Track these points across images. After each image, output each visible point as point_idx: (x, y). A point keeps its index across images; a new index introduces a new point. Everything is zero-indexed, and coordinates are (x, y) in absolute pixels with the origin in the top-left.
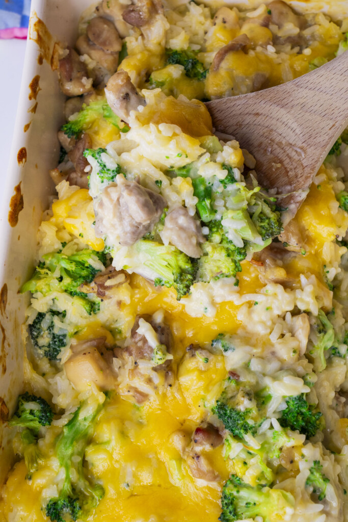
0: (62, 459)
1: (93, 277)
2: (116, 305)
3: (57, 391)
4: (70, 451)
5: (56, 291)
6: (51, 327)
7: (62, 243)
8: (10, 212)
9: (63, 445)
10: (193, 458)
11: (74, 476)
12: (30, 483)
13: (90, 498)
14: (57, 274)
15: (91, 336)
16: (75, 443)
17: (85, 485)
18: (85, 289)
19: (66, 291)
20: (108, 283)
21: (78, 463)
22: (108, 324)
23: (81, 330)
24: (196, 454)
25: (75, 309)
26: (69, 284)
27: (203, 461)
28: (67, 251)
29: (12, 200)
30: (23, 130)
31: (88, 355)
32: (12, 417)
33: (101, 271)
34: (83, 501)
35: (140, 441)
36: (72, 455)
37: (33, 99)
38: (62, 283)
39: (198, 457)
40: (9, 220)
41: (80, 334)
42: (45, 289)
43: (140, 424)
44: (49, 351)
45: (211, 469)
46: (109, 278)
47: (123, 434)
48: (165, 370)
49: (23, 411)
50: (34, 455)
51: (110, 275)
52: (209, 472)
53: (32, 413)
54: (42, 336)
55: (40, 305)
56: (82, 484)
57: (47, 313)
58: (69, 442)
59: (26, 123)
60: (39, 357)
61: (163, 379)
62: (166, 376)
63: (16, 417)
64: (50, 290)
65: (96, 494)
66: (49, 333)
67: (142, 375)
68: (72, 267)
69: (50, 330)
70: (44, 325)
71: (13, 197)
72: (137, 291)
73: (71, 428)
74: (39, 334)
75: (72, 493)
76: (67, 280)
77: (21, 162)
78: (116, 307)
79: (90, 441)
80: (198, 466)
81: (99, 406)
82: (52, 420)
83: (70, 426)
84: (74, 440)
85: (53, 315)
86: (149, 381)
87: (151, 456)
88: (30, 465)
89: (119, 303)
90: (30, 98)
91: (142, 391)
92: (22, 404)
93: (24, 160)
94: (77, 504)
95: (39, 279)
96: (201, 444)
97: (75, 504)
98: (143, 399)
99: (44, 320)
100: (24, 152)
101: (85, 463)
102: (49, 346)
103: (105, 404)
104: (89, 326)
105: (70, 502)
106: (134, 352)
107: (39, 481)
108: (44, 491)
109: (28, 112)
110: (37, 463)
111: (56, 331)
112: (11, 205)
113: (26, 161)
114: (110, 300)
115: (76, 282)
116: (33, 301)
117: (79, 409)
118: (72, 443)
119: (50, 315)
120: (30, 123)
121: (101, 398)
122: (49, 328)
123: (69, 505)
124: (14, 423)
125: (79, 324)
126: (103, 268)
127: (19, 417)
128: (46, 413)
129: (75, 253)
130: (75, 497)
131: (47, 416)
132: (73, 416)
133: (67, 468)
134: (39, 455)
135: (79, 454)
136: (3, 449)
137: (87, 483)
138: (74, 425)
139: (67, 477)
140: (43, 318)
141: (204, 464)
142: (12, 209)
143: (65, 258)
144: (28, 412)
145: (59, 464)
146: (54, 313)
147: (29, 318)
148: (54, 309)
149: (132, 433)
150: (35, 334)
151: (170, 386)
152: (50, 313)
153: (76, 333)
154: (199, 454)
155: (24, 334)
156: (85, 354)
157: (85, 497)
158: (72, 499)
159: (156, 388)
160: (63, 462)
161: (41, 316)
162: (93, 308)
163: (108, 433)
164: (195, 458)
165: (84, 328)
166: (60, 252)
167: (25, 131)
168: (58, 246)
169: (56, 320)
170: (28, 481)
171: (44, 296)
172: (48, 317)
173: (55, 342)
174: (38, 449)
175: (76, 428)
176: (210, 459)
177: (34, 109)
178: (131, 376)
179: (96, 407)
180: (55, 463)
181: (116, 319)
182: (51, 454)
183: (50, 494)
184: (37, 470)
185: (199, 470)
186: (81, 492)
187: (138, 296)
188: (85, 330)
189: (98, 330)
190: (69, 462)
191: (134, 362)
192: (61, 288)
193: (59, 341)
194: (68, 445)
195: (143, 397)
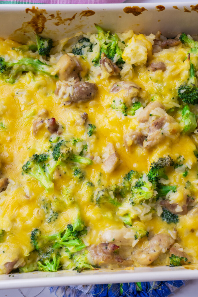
0: (22, 61)
1: (109, 58)
2: (99, 73)
3: (57, 56)
4: (26, 63)
5: (100, 43)
6: (84, 47)
7: (124, 42)
8: (130, 7)
9: (29, 60)
10: (41, 120)
11: (16, 67)
12: (11, 49)
13: (8, 77)
14: (108, 41)
15: (82, 64)
16: (31, 65)
17: (14, 73)
18: (102, 55)
19: (101, 48)
20: (106, 64)
21: (22, 69)
22: (91, 72)
23: (85, 60)
24: (43, 121)
25: (94, 55)
26: (104, 48)
27: (41, 124)
28: (120, 44)
29: (137, 7)
30: (174, 6)
31: (71, 62)
32: (40, 36)
33: (113, 62)
34: (6, 73)
35: (38, 95)
36: (25, 65)
37: (191, 8)
38: (104, 44)
39: (42, 122)
40: (126, 8)
41: (83, 60)
42: (100, 38)
43: (46, 94)
44: (75, 50)
45: (38, 129)
46: (109, 64)
47: (39, 87)
48: (71, 100)
49: (43, 41)
50: (24, 49)
51: (110, 64)
52: (36, 128)
53: (43, 44)
54: (80, 44)
55: (93, 39)
56: (13, 72)
57: (90, 43)
58: (31, 62)
59: (178, 7)
60: (72, 47)
61: (66, 100)
62: (68, 101)
63: (40, 38)
64: (100, 40)
65: (11, 80)
66: (81, 47)
67: (66, 90)
68: (112, 47)
69: (83, 47)
70: (85, 43)
71: (138, 7)
72: (107, 81)
73: (37, 62)
74: (81, 42)
75: (7, 68)
76: (106, 47)
77: (157, 8)
78: (98, 74)
79: (35, 73)
80: (38, 122)
81: (50, 73)
82: (41, 55)
83: (38, 61)
84: (32, 65)
85: (90, 46)
86: (64, 94)
87: (32, 101)
88: (18, 48)
89: (100, 75)
90: (191, 6)
91: (59, 92)
92: (47, 40)
93: (159, 9)
94: (3, 71)
95: (104, 34)
96: (48, 123)
97: (3, 69)
98: (56, 93)
99: (87, 42)
100: (163, 8)
101: (24, 72)
102: (77, 49)
103: (51, 76)
104: (87, 63)
105: (3, 67)
106: (76, 84)
107: (12, 53)
108: (7, 55)
109: (184, 7)
110: (20, 50)
111: (83, 49)
112: (134, 7)
113: (159, 11)
114: (101, 70)
115: (106, 51)
116: (95, 34)
117: (48, 65)
118: (30, 63)
119: (90, 44)
120: (179, 9)
121: (53, 73)
122: (84, 46)
123: (2, 66)
124: (37, 37)
125: (88, 59)
126: (115, 62)
127: (40, 40)
128: (43, 51)
129: (120, 49)
130: (6, 69)
131: (42, 52)
132: (44, 63)
133: (18, 63)
134: (24, 51)
135: (26, 68)
136: (24, 34)
137: (14, 74)
138: (39, 64)
139: (14, 64)
140: (88, 42)
141: (40, 125)
142: (132, 8)
143: (116, 43)
144: (43, 43)
145: (20, 59)
146: (91, 47)
147: (86, 35)
148: (93, 46)
149: (40, 91)
150: (81, 41)
151: (64, 105)
152: (91, 44)
153: (83, 58)
154: (44, 122)
155: (78, 34)
156: (71, 60)
157: (8, 74)
158: (5, 67)
159: (62, 98)
160: (21, 61)
161: (88, 40)
162: (96, 62)
163: (39, 79)
164: (41, 121)
165: (86, 61)
166: (119, 40)
167: (174, 7)
168: (122, 39)
169: (88, 48)
170: (12, 48)
171: (97, 39)
172: (89, 44)
173: (79, 51)
174: (27, 51)
175: (38, 64)
176: (42, 128)
177: (187, 11)
178: (64, 85)
179: (49, 72)
180: (20, 58)
181: (94, 76)
182: (25, 56)
183: (6, 58)
184: (17, 51)
185: (36, 123)
186: (10, 72)
187: (106, 83)
188: (85, 61)
189: (86, 67)
190: (21, 64)
191: (72, 85)
192: (102, 45)
193: (79, 53)
194: (29, 62)
195: (57, 93)
